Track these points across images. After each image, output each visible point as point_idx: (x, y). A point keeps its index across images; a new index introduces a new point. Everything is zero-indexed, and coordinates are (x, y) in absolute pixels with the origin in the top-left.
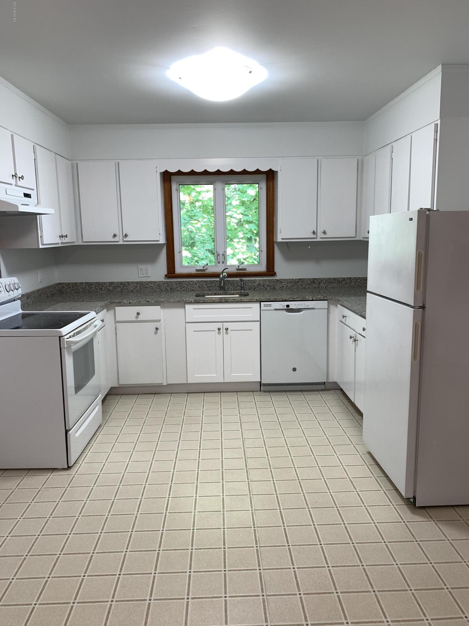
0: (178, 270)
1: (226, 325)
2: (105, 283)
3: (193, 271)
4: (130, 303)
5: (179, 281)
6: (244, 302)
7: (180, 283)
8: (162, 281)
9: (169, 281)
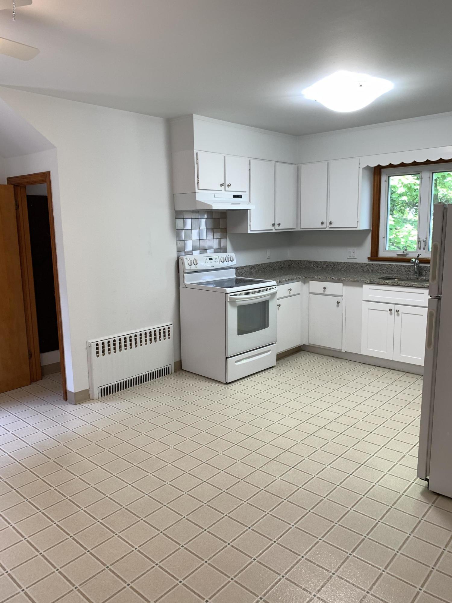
0: (381, 254)
1: (398, 307)
2: (321, 262)
3: (394, 255)
4: (319, 279)
5: (380, 264)
6: (415, 287)
7: (380, 265)
8: (365, 263)
9: (371, 264)
